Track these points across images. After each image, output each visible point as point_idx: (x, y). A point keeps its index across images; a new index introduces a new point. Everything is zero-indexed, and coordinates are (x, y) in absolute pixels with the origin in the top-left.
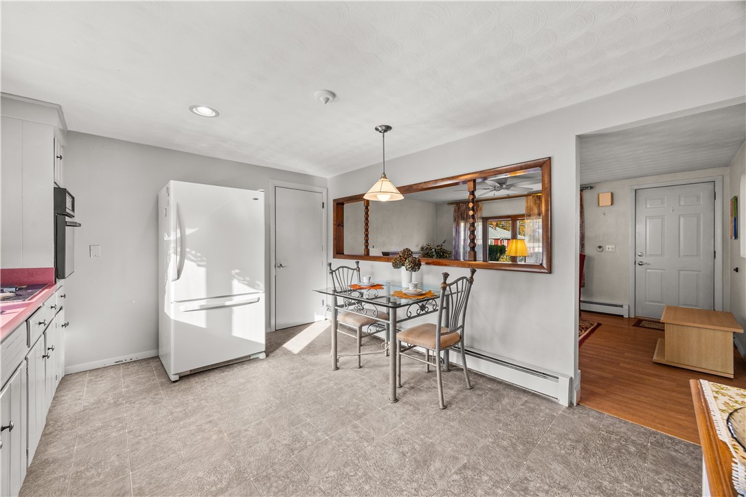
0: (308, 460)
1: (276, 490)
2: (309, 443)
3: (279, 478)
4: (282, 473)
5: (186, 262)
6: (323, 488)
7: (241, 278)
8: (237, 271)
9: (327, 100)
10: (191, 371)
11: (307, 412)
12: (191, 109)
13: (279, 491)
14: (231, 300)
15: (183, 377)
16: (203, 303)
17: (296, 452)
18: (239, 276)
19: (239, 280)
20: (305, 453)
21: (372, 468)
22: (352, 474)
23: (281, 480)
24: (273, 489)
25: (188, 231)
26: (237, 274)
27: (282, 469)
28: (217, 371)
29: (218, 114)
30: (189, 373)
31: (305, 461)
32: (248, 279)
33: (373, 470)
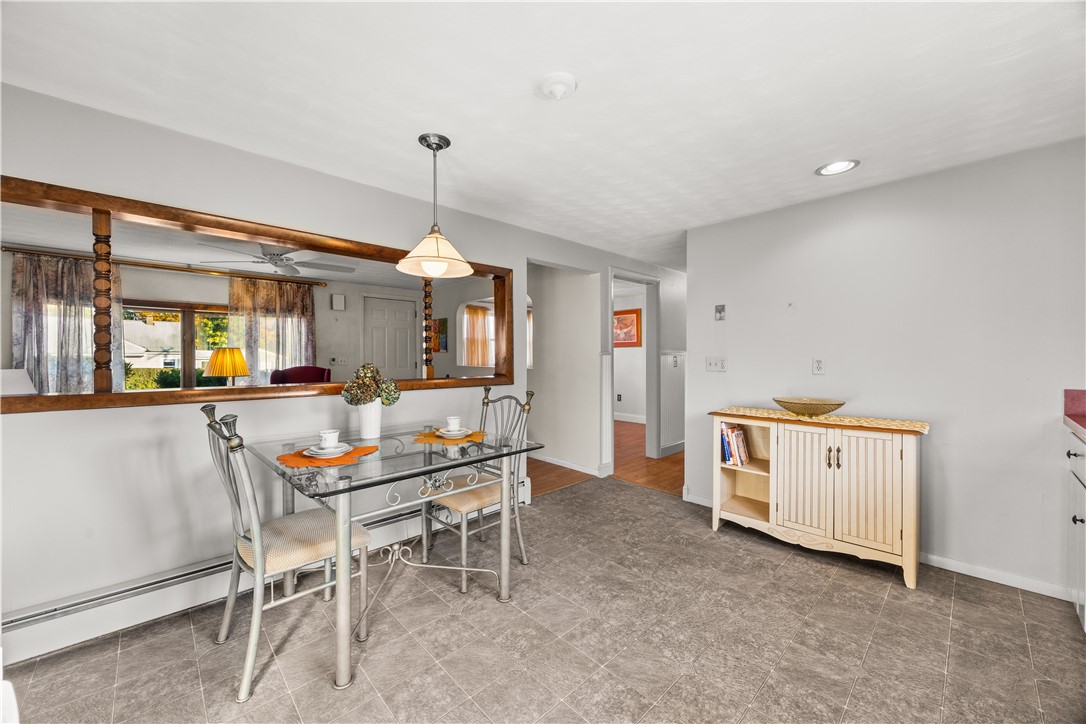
0: (655, 682)
1: (721, 707)
2: (621, 687)
3: (701, 711)
4: (692, 709)
6: (692, 659)
11: (534, 707)
13: (720, 704)
17: (645, 701)
20: (642, 689)
22: (661, 636)
23: (703, 706)
24: (721, 712)
27: (685, 711)
31: (659, 685)
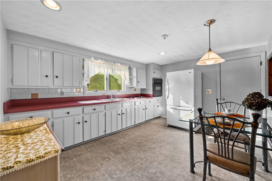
5: (170, 94)
7: (183, 100)
8: (182, 97)
9: (165, 38)
10: (172, 125)
12: (159, 54)
14: (180, 108)
15: (170, 126)
16: (172, 106)
18: (182, 99)
19: (182, 100)
21: (146, 165)
25: (170, 86)
26: (182, 98)
28: (177, 129)
29: (166, 53)
30: (171, 126)
32: (185, 100)
33: (145, 165)
